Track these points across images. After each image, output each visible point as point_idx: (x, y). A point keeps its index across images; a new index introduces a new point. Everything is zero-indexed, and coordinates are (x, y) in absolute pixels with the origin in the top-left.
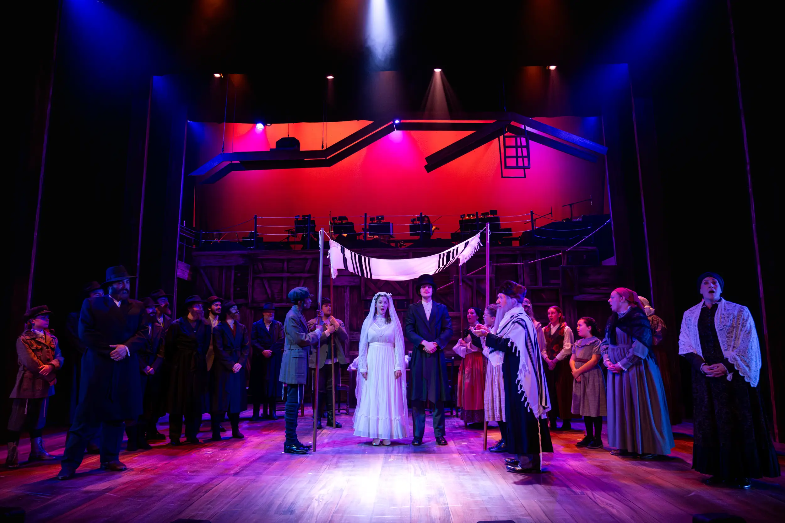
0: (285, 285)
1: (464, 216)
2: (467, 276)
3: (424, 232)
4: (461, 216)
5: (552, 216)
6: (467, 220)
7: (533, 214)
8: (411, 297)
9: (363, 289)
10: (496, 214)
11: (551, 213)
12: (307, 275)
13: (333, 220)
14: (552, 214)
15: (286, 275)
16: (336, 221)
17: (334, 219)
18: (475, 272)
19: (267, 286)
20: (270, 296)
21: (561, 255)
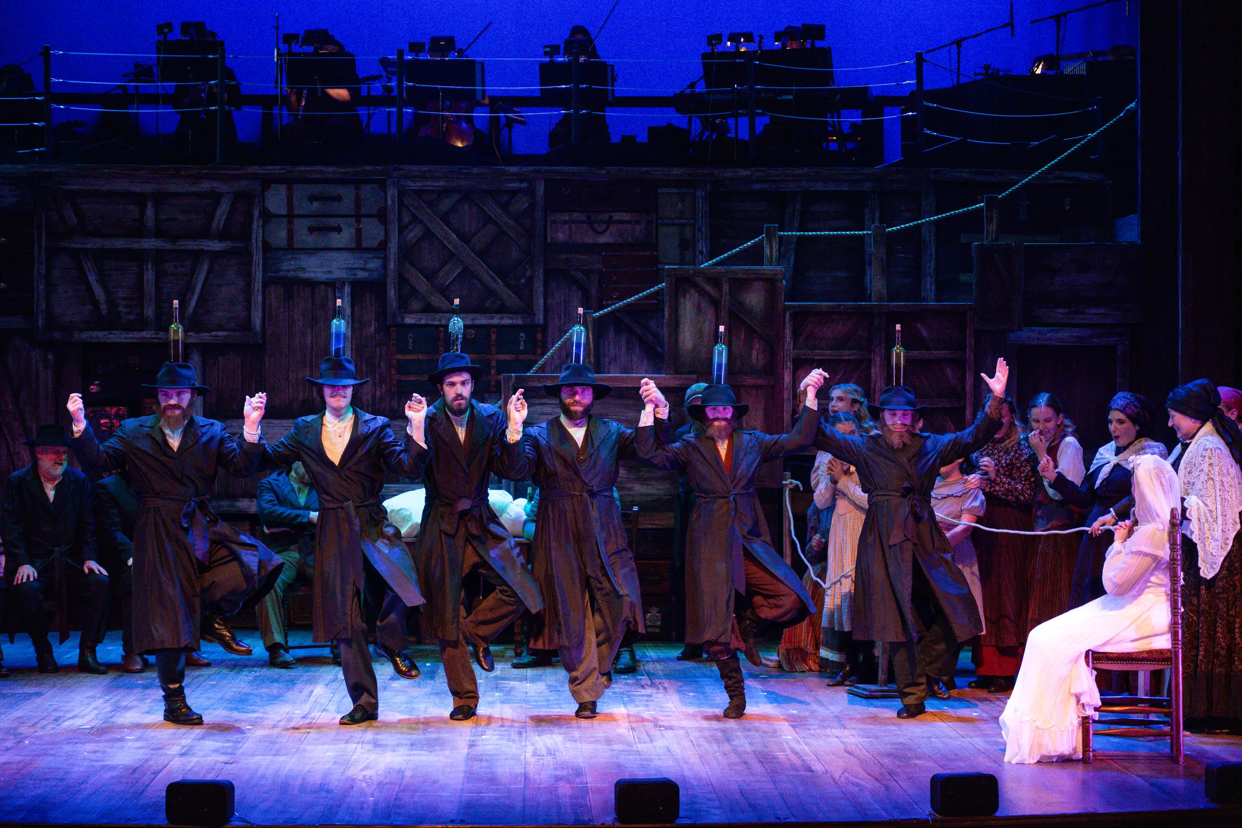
0: (149, 276)
1: (719, 38)
2: (703, 269)
3: (583, 114)
4: (710, 38)
5: (1013, 35)
6: (726, 54)
7: (924, 64)
8: (540, 318)
9: (392, 293)
10: (822, 37)
11: (1011, 24)
12: (217, 246)
13: (284, 42)
14: (1012, 27)
15: (150, 244)
16: (296, 48)
17: (289, 38)
18: (729, 257)
19: (92, 279)
20: (103, 307)
21: (981, 209)
